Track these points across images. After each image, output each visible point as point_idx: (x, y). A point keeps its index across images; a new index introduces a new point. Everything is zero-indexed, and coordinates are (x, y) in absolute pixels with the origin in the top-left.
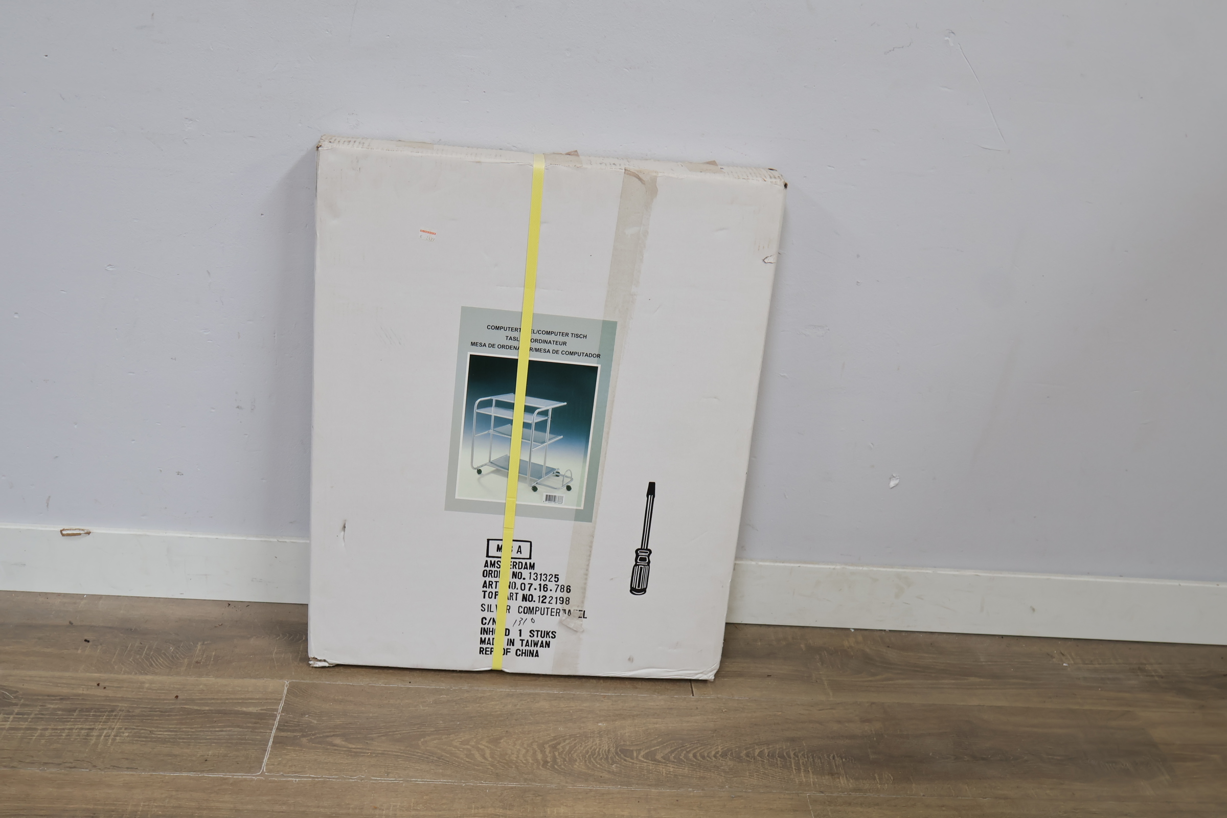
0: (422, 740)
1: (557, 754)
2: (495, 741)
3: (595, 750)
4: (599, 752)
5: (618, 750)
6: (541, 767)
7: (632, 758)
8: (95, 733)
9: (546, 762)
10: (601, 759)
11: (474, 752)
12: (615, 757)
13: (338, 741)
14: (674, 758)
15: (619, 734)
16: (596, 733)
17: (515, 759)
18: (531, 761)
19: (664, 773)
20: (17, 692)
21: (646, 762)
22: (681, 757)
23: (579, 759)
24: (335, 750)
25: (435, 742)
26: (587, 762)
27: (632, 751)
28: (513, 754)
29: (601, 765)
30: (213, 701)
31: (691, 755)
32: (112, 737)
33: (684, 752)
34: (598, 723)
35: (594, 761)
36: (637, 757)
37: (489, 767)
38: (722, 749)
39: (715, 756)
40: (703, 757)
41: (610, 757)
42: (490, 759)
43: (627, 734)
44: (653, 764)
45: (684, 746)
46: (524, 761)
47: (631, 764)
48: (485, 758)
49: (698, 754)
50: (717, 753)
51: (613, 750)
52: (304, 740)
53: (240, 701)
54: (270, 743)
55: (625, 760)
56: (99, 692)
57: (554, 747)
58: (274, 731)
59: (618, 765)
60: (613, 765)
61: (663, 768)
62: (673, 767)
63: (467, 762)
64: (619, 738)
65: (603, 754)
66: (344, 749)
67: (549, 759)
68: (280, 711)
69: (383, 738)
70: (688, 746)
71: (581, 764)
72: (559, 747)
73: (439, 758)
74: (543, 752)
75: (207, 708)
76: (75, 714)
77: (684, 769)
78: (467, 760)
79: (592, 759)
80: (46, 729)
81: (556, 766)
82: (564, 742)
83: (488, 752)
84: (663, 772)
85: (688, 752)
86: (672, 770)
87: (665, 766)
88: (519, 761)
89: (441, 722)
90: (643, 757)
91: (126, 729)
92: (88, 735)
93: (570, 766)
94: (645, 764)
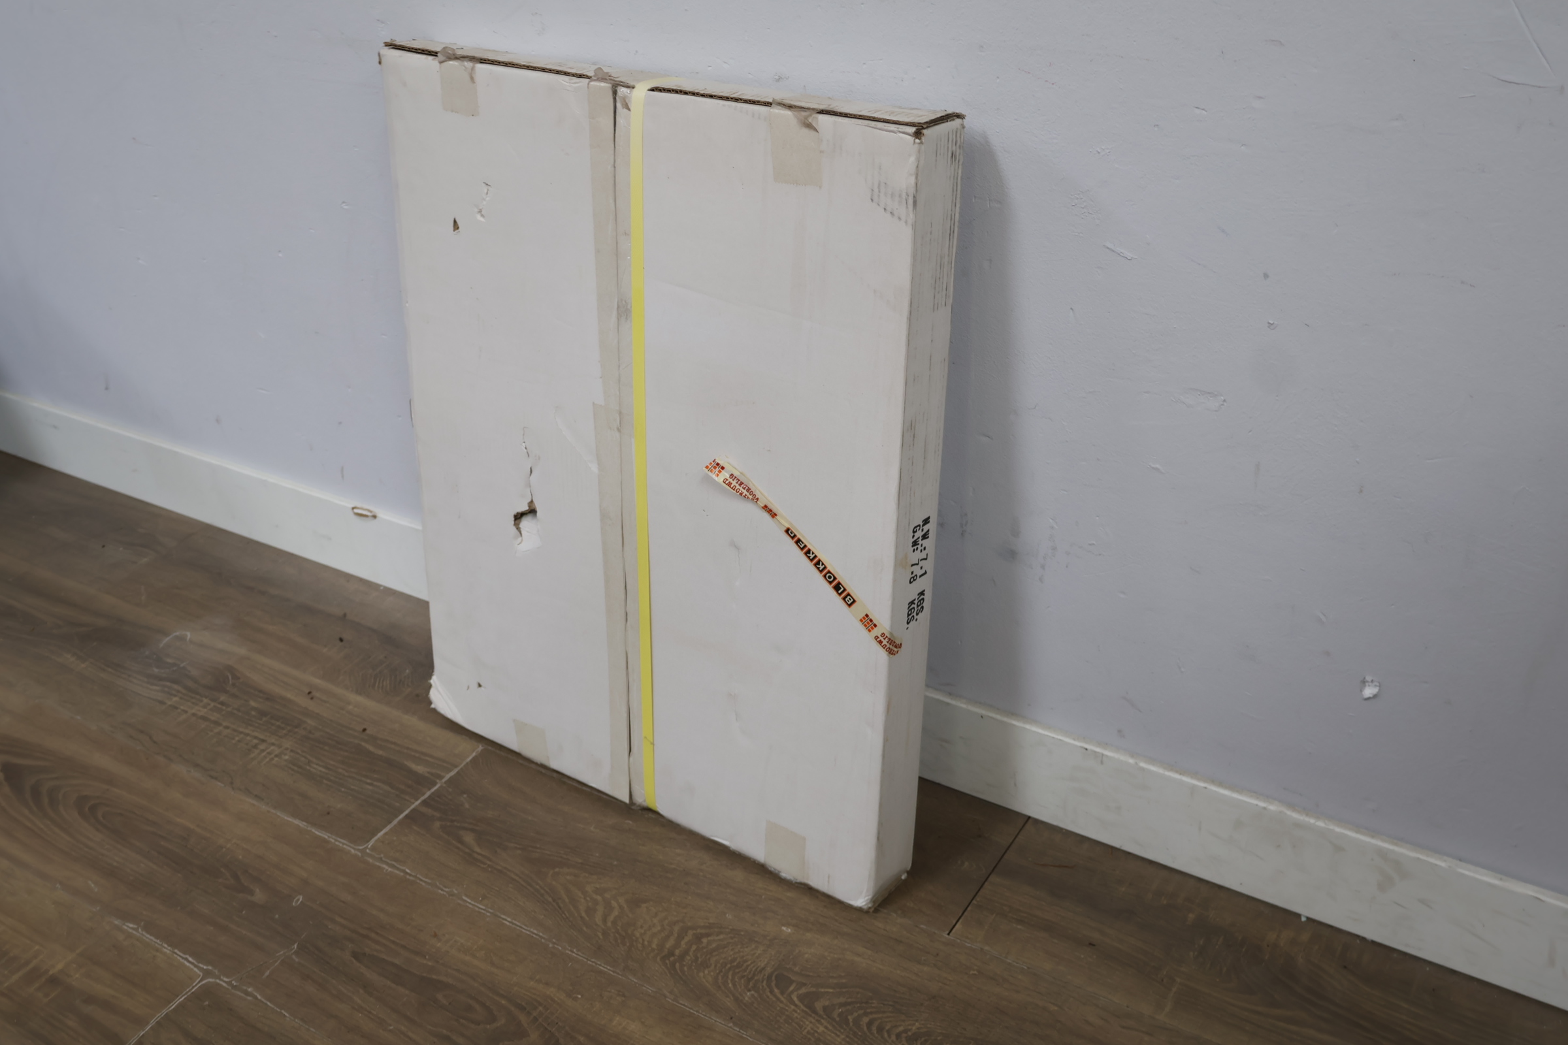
0: (557, 870)
1: (694, 947)
2: (635, 903)
3: (746, 961)
4: (748, 966)
5: (776, 973)
6: (658, 958)
7: (782, 993)
8: (262, 747)
9: (671, 954)
10: (743, 977)
11: (600, 910)
12: (762, 982)
13: (469, 838)
14: (840, 1015)
15: (797, 951)
16: (768, 938)
17: (638, 935)
18: (654, 946)
19: (806, 1031)
20: (239, 678)
21: (796, 1005)
22: (849, 1017)
23: (716, 966)
24: (458, 848)
25: (568, 877)
26: (722, 974)
27: (792, 982)
28: (642, 927)
29: (734, 985)
30: (393, 746)
31: (866, 1020)
32: (272, 756)
33: (861, 1012)
34: (784, 925)
35: (730, 977)
36: (792, 992)
37: (600, 934)
38: (918, 1028)
39: (898, 1036)
40: (880, 1030)
41: (756, 978)
42: (609, 924)
43: (806, 956)
44: (803, 1011)
45: (867, 1003)
46: (646, 943)
47: (774, 999)
48: (605, 921)
49: (876, 1023)
50: (905, 1031)
51: (769, 970)
52: (438, 824)
53: (417, 755)
54: (402, 816)
55: (772, 992)
56: (304, 702)
57: (698, 938)
58: (419, 801)
59: (756, 995)
60: (749, 990)
61: (811, 1022)
62: (826, 1027)
63: (582, 917)
64: (791, 957)
65: (750, 972)
66: (467, 850)
67: (677, 952)
68: (444, 780)
69: (519, 852)
70: (873, 1005)
71: (712, 974)
72: (705, 940)
73: (554, 901)
74: (680, 937)
75: (380, 752)
76: (264, 719)
77: (838, 1036)
78: (584, 914)
79: (731, 973)
80: (227, 727)
81: (677, 965)
82: (717, 936)
83: (616, 913)
84: (805, 1028)
85: (866, 1014)
86: (821, 1029)
87: (817, 1020)
88: (640, 940)
89: (597, 855)
90: (798, 997)
91: (292, 751)
92: (255, 747)
93: (695, 971)
94: (793, 1007)
